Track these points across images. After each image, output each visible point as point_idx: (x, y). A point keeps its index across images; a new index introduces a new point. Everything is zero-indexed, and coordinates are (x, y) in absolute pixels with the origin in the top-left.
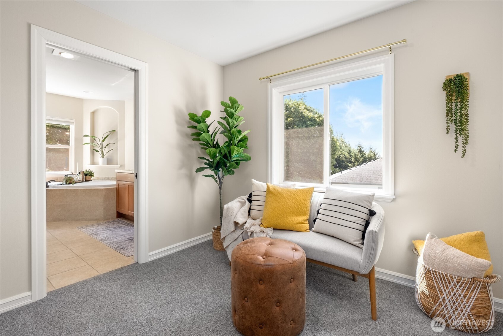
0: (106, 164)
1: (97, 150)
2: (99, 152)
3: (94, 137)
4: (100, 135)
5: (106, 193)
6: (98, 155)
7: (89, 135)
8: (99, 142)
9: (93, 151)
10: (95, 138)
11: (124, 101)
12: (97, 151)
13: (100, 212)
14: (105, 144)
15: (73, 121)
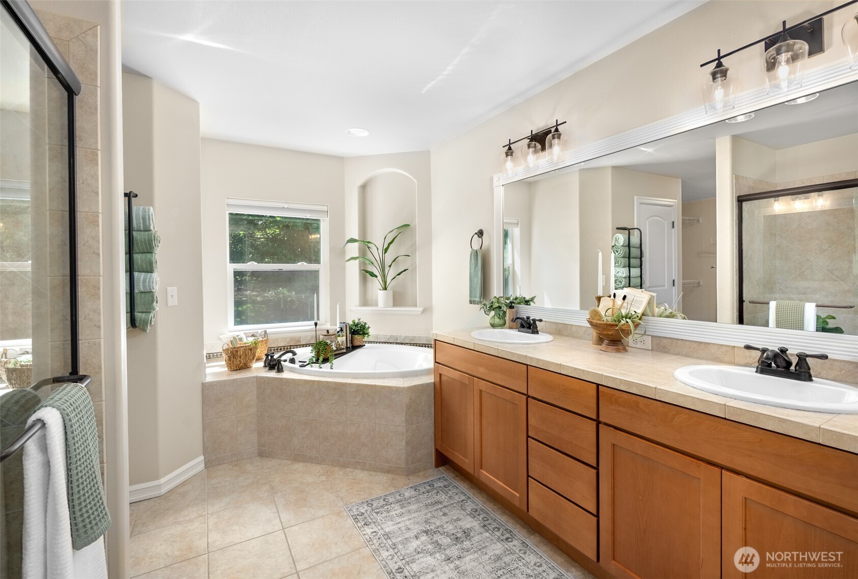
0: (392, 305)
1: (372, 273)
2: (376, 277)
3: (367, 244)
4: (378, 238)
5: (410, 399)
6: (376, 283)
7: (357, 238)
8: (376, 253)
9: (366, 274)
10: (369, 245)
11: (430, 151)
12: (373, 275)
13: (397, 450)
14: (389, 258)
15: (325, 208)
